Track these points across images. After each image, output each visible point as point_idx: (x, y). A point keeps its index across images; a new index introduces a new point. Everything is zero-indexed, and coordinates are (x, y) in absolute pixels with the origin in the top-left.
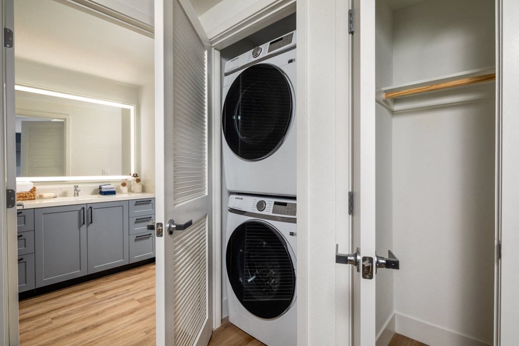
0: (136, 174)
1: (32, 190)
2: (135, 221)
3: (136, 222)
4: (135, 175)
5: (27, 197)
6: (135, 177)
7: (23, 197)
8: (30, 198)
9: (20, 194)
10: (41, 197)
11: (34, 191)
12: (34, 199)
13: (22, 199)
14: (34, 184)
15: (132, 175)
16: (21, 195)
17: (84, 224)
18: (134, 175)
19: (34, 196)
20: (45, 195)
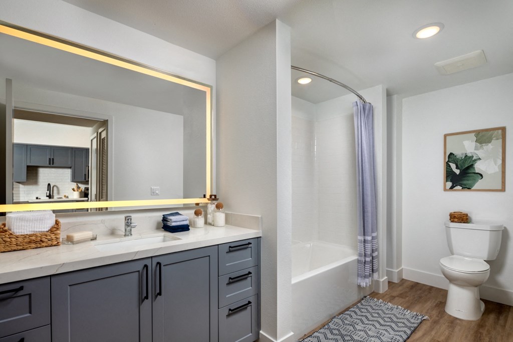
0: (215, 196)
1: (53, 227)
2: (227, 282)
3: (229, 284)
4: (213, 197)
5: (43, 242)
6: (213, 200)
7: (36, 242)
8: (50, 243)
9: (30, 236)
10: (70, 240)
11: (58, 229)
12: (57, 245)
13: (34, 245)
14: (56, 217)
15: (208, 196)
16: (33, 238)
17: (147, 298)
18: (211, 196)
19: (57, 238)
20: (77, 236)
